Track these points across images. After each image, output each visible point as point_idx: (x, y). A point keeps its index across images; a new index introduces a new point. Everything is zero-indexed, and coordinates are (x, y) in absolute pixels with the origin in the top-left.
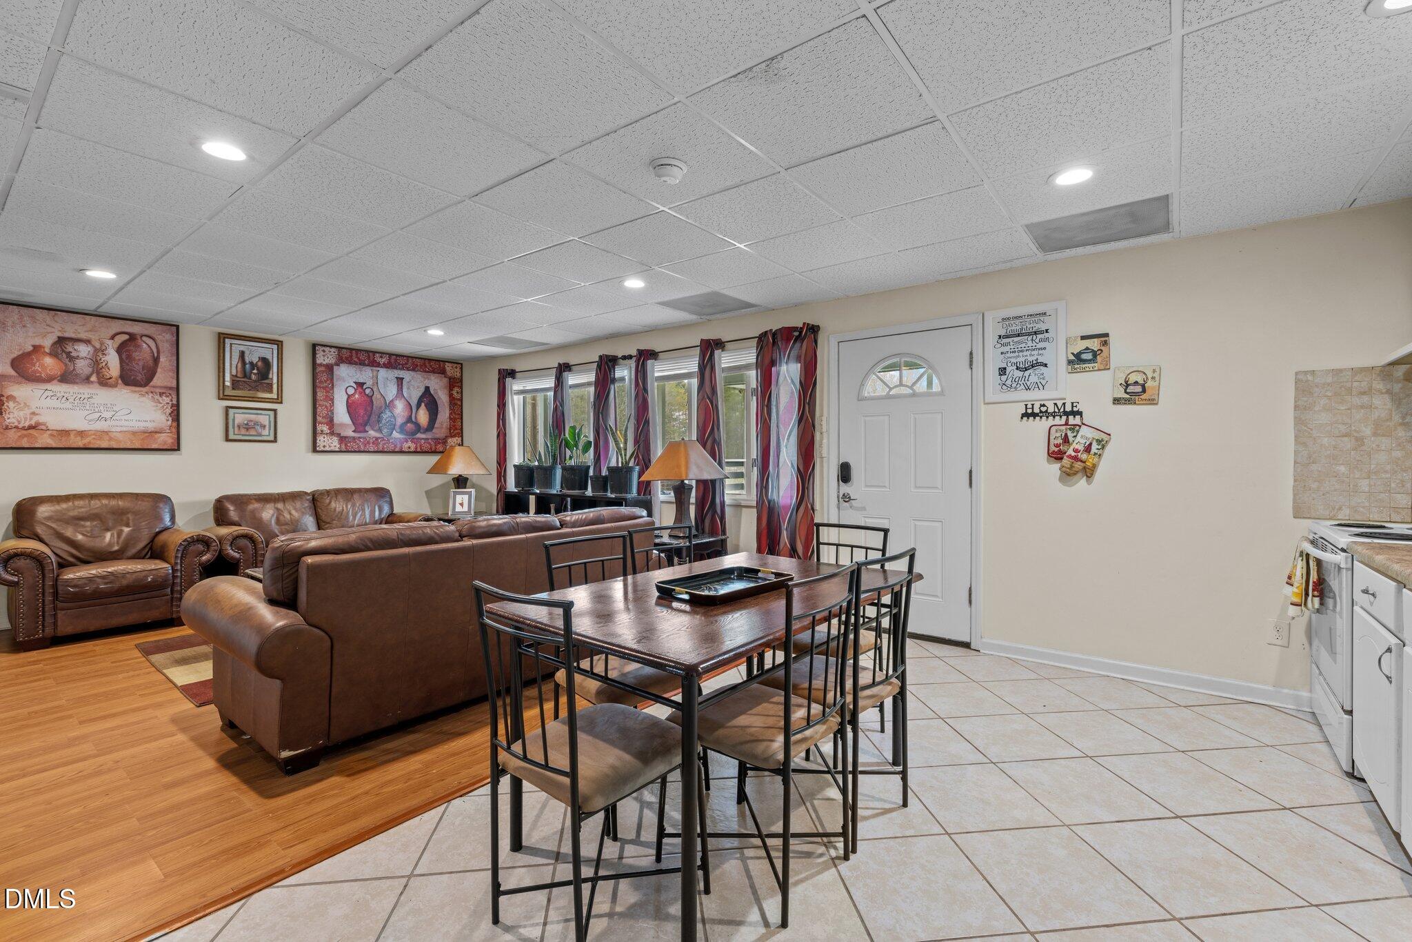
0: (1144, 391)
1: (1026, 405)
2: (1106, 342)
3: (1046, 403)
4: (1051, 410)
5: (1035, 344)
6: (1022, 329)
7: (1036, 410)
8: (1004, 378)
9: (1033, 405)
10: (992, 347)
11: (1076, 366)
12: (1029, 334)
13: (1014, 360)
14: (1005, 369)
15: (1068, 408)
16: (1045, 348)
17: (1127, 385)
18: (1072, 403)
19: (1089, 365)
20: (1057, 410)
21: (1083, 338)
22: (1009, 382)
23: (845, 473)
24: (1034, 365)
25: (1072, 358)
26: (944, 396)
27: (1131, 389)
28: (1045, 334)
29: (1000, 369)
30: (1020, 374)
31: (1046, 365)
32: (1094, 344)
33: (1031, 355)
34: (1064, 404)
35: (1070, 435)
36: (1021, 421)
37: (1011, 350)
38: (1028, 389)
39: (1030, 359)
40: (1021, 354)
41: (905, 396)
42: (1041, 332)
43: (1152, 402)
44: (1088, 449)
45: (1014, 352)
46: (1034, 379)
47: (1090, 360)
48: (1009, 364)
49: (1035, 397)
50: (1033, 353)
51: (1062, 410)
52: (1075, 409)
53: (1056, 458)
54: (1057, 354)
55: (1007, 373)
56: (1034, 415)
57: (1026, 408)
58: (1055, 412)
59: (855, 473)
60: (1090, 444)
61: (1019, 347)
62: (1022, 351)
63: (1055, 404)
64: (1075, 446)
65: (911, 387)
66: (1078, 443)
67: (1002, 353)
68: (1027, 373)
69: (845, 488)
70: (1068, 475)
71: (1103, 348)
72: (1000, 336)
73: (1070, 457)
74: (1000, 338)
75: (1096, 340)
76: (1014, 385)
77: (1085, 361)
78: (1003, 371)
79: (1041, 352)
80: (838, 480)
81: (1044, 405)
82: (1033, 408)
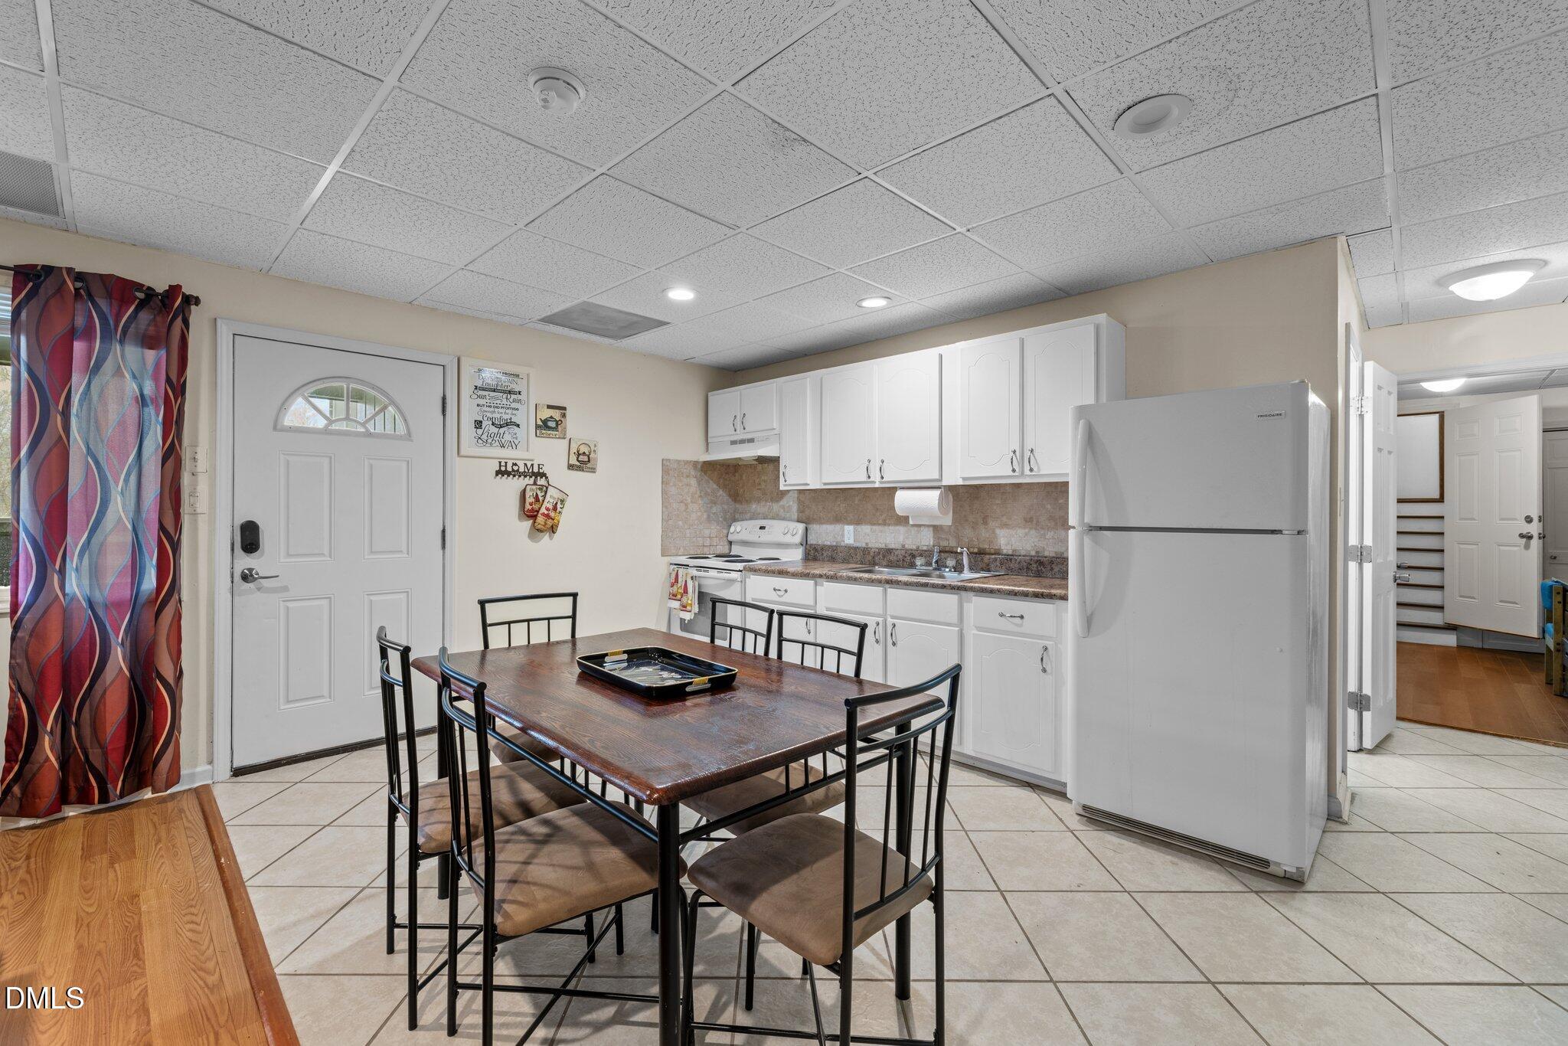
0: (589, 461)
1: (500, 463)
2: (564, 414)
3: (518, 462)
4: (522, 470)
5: (509, 403)
6: (497, 385)
7: (509, 469)
8: (480, 431)
9: (506, 463)
10: (468, 396)
11: (543, 431)
12: (504, 392)
13: (489, 415)
14: (481, 422)
15: (536, 470)
16: (517, 409)
17: (579, 455)
18: (539, 465)
19: (553, 432)
20: (526, 470)
21: (549, 407)
22: (484, 437)
23: (249, 538)
24: (509, 424)
25: (540, 423)
26: (412, 441)
27: (581, 458)
28: (518, 395)
29: (475, 421)
30: (495, 430)
31: (518, 426)
32: (556, 414)
33: (505, 413)
34: (532, 465)
35: (540, 494)
36: (495, 478)
37: (488, 404)
38: (503, 446)
39: (505, 417)
40: (496, 410)
41: (358, 434)
42: (515, 393)
43: (593, 470)
44: (555, 508)
45: (490, 407)
46: (507, 437)
47: (553, 428)
48: (485, 419)
49: (508, 454)
50: (507, 411)
51: (531, 471)
52: (541, 471)
53: (528, 516)
54: (526, 418)
55: (483, 426)
56: (508, 474)
57: (500, 466)
58: (525, 472)
59: (266, 538)
60: (556, 503)
61: (495, 402)
62: (497, 407)
63: (525, 464)
64: (545, 504)
65: (363, 425)
66: (548, 503)
67: (478, 405)
68: (502, 430)
69: (245, 562)
70: (536, 531)
71: (562, 419)
72: (476, 387)
73: (543, 514)
74: (476, 389)
75: (558, 411)
76: (490, 441)
77: (550, 428)
78: (478, 424)
79: (514, 412)
80: (233, 550)
81: (516, 464)
82: (506, 466)
